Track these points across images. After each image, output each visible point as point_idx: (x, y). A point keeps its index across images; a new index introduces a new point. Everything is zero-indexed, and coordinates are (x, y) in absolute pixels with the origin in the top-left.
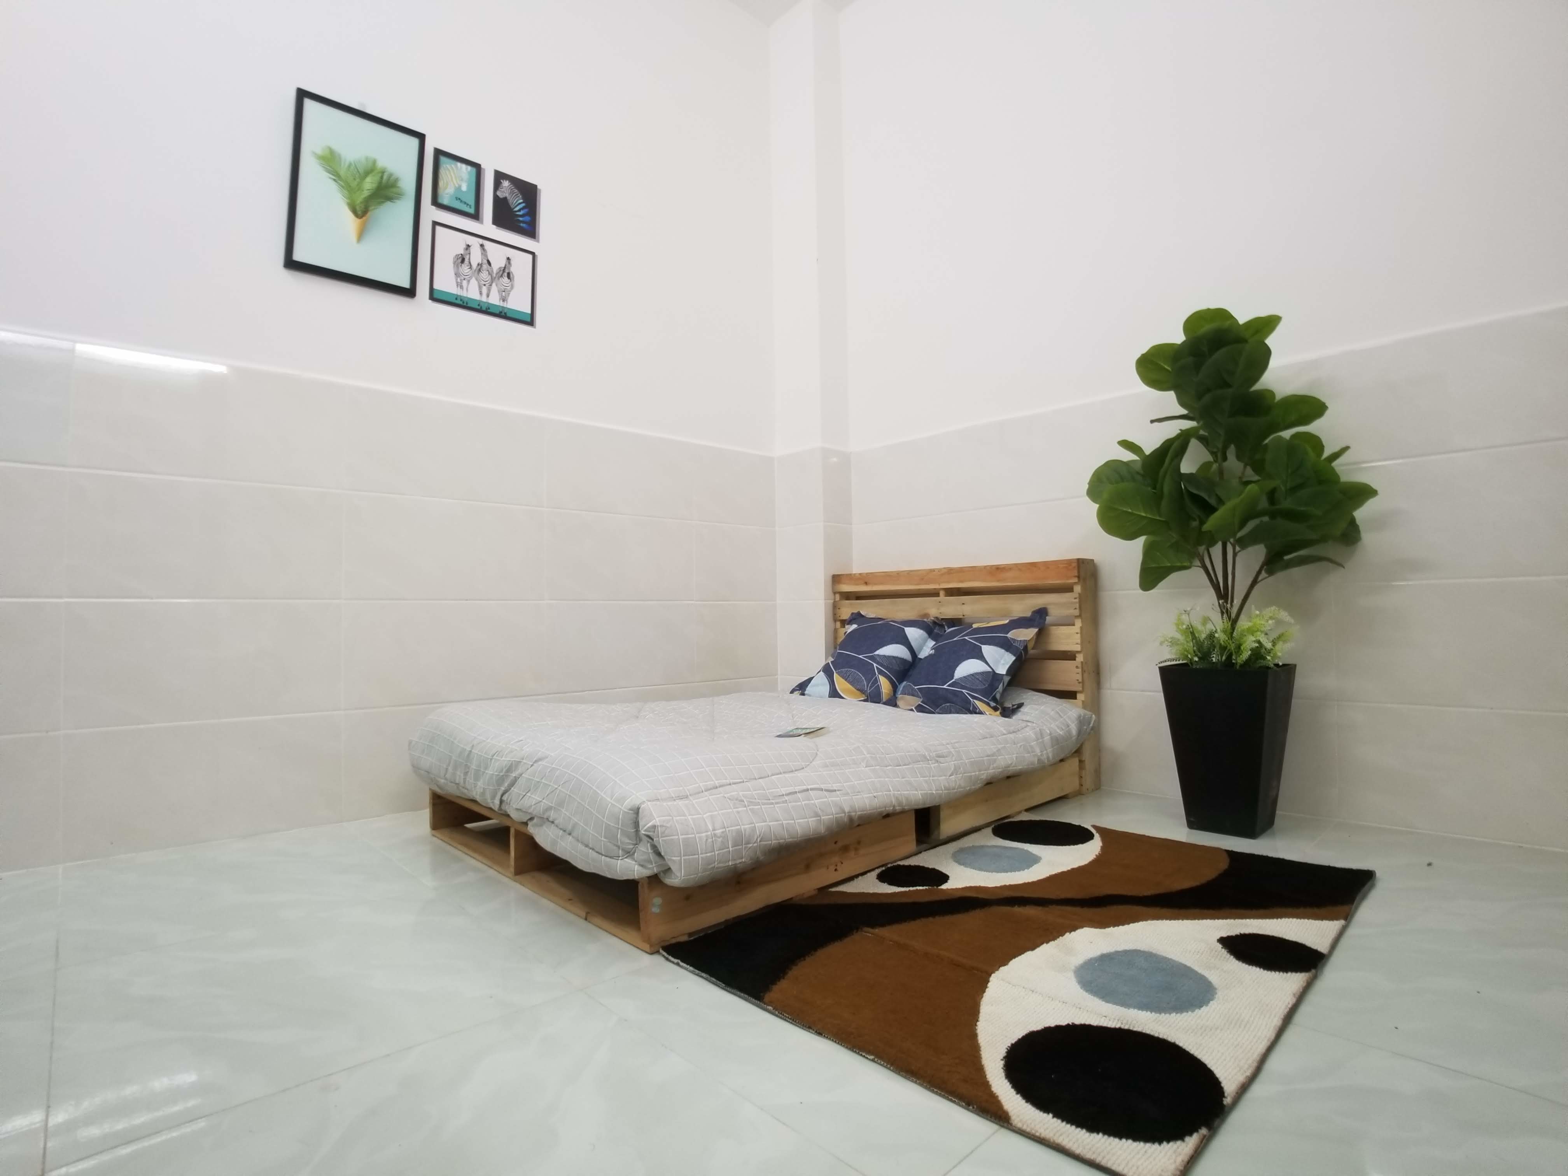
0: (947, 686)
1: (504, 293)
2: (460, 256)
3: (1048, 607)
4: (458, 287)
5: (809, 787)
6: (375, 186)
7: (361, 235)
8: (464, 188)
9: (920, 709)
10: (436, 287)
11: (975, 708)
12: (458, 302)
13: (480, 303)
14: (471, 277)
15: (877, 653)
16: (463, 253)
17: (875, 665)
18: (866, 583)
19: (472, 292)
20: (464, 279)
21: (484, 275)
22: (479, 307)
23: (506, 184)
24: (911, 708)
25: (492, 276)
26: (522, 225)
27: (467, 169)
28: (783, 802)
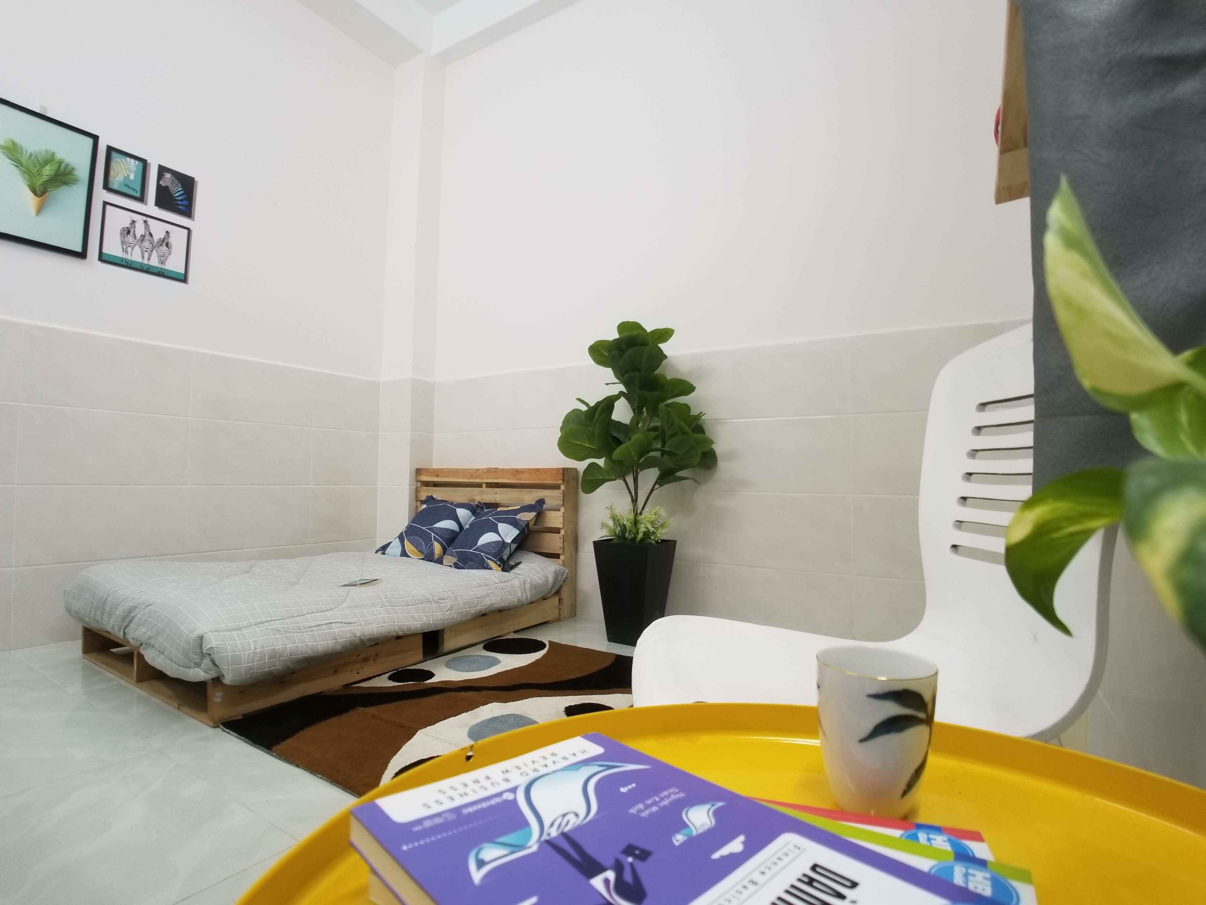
0: (473, 550)
1: (162, 258)
2: (127, 228)
3: (545, 498)
4: (123, 252)
5: (332, 621)
6: (53, 173)
7: (40, 210)
8: (132, 177)
9: (457, 566)
10: (105, 251)
11: (488, 565)
12: (124, 263)
13: (142, 264)
14: (135, 245)
15: (434, 526)
16: (129, 227)
17: (432, 534)
18: (437, 476)
19: (136, 256)
20: (129, 246)
21: (146, 244)
22: (141, 268)
23: (168, 176)
24: (450, 564)
25: (153, 245)
26: (180, 207)
27: (135, 163)
28: (311, 631)
